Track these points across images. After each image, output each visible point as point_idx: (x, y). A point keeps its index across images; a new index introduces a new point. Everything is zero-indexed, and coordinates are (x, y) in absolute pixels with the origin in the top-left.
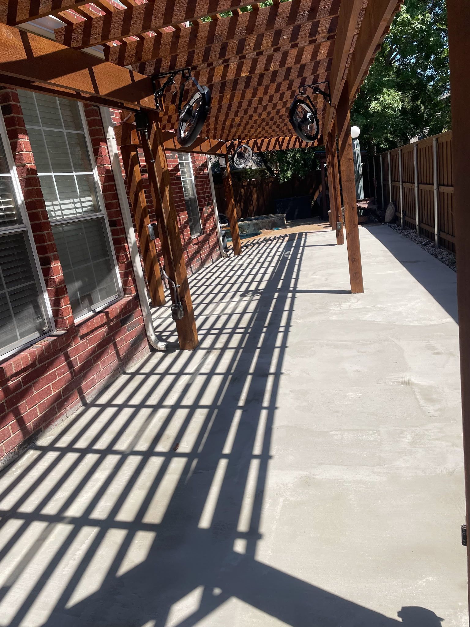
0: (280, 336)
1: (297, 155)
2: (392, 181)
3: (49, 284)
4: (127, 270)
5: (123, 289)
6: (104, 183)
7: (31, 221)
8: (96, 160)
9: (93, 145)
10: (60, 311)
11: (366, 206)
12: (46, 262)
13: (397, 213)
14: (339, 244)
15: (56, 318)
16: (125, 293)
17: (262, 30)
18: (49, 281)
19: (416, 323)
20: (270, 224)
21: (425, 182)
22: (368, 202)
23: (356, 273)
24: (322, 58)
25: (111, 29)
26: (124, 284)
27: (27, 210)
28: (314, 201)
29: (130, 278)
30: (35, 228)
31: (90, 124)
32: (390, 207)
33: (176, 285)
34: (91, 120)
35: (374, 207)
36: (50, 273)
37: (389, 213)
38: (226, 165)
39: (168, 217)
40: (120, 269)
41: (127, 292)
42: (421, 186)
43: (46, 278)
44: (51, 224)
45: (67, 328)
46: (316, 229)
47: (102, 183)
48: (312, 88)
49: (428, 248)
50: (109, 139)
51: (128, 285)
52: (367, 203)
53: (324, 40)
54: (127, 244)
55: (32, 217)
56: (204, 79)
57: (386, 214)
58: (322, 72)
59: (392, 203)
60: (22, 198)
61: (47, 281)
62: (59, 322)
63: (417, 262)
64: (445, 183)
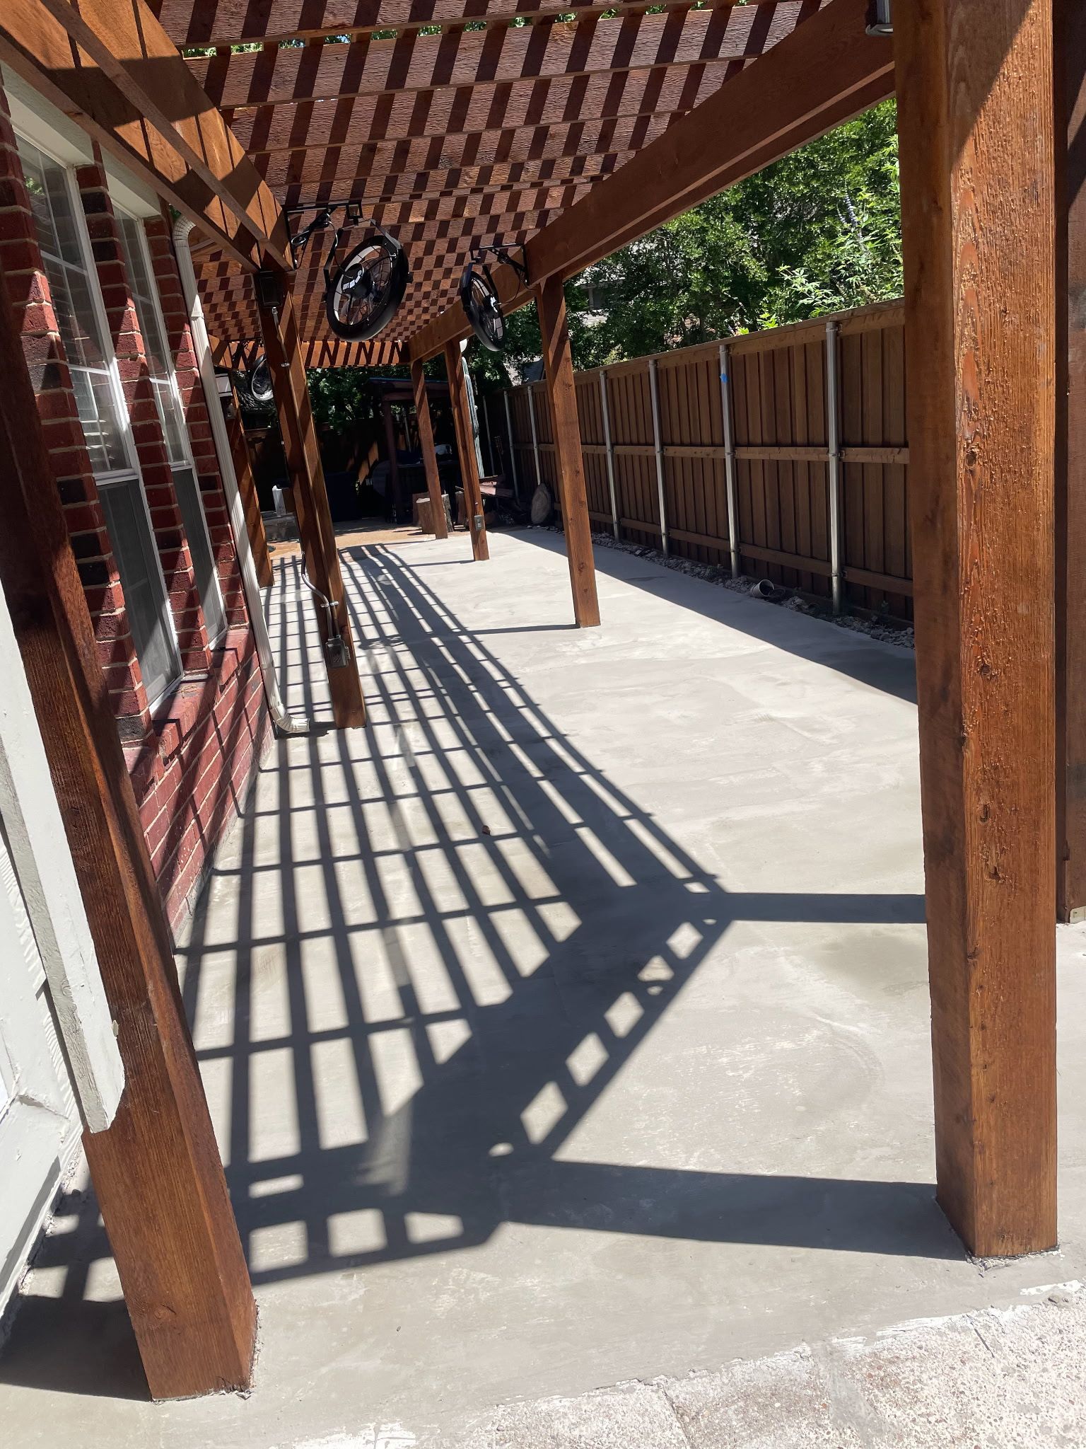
0: (511, 693)
1: (322, 384)
2: (539, 443)
3: (174, 585)
4: (234, 576)
5: (226, 613)
6: (191, 403)
7: (141, 464)
8: (175, 358)
9: (169, 328)
10: (196, 635)
11: (493, 492)
12: (170, 542)
13: (556, 506)
14: (480, 559)
15: (185, 651)
16: (230, 623)
17: (524, 156)
18: (175, 578)
19: (719, 655)
20: (283, 531)
21: (627, 440)
22: (495, 483)
23: (586, 591)
24: (553, 206)
25: (310, 129)
26: (228, 602)
27: (136, 443)
28: (359, 483)
29: (241, 592)
30: (149, 476)
31: (162, 286)
32: (540, 493)
33: (330, 602)
34: (167, 280)
35: (507, 493)
36: (179, 562)
37: (539, 505)
38: (232, 392)
39: (316, 473)
40: (221, 573)
41: (235, 619)
42: (617, 448)
43: (169, 572)
44: (172, 470)
45: (207, 668)
46: (397, 538)
47: (185, 404)
48: (495, 253)
49: (651, 559)
50: (196, 318)
51: (238, 604)
52: (494, 486)
53: (585, 181)
54: (229, 525)
55: (145, 456)
56: (337, 219)
57: (534, 507)
58: (531, 227)
59: (543, 485)
60: (128, 420)
61: (170, 579)
62: (192, 657)
63: (650, 579)
64: (677, 440)
